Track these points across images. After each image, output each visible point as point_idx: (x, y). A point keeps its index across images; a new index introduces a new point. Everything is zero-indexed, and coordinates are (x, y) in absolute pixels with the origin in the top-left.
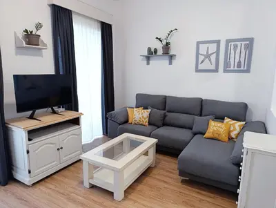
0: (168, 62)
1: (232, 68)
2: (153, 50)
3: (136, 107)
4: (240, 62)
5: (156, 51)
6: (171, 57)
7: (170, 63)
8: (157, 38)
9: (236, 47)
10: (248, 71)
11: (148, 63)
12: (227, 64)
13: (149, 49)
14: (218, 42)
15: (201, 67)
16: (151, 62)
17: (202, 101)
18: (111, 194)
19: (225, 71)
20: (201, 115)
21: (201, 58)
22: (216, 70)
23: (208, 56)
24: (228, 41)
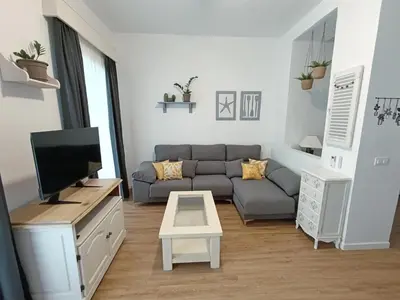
0: (188, 110)
1: (246, 117)
2: (170, 97)
3: (157, 161)
4: (252, 111)
5: (174, 98)
6: (192, 106)
7: (191, 112)
8: (176, 84)
9: (249, 98)
10: (258, 119)
11: (165, 111)
12: (243, 113)
13: (166, 96)
14: (235, 93)
15: (221, 115)
16: (168, 109)
17: (226, 146)
19: (242, 119)
20: (226, 160)
21: (221, 107)
22: (234, 119)
23: (226, 105)
24: (243, 93)
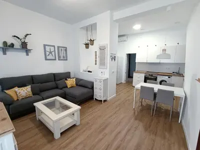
1: (61, 59)
4: (64, 56)
5: (12, 45)
6: (28, 51)
7: (27, 55)
9: (62, 50)
10: (67, 60)
11: (5, 54)
12: (59, 57)
14: (54, 46)
15: (48, 58)
17: (54, 74)
18: (74, 126)
19: (59, 60)
20: (55, 81)
21: (48, 53)
22: (55, 59)
23: (51, 53)
24: (58, 47)
